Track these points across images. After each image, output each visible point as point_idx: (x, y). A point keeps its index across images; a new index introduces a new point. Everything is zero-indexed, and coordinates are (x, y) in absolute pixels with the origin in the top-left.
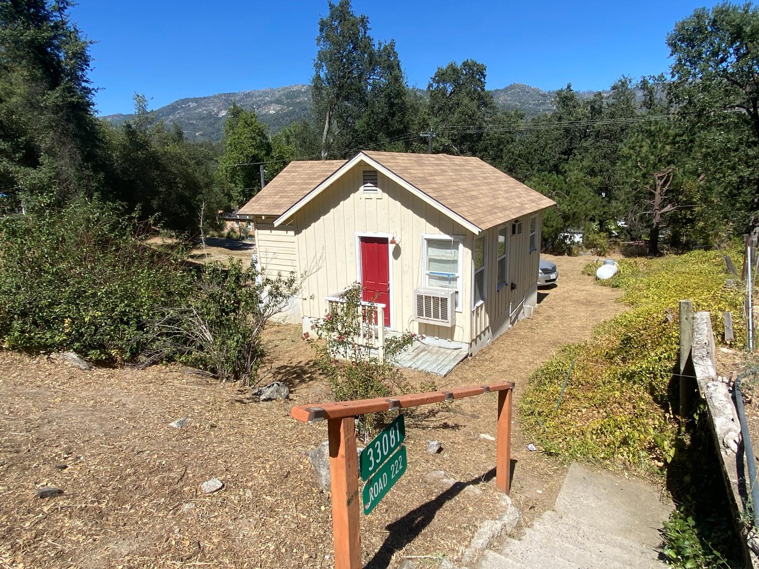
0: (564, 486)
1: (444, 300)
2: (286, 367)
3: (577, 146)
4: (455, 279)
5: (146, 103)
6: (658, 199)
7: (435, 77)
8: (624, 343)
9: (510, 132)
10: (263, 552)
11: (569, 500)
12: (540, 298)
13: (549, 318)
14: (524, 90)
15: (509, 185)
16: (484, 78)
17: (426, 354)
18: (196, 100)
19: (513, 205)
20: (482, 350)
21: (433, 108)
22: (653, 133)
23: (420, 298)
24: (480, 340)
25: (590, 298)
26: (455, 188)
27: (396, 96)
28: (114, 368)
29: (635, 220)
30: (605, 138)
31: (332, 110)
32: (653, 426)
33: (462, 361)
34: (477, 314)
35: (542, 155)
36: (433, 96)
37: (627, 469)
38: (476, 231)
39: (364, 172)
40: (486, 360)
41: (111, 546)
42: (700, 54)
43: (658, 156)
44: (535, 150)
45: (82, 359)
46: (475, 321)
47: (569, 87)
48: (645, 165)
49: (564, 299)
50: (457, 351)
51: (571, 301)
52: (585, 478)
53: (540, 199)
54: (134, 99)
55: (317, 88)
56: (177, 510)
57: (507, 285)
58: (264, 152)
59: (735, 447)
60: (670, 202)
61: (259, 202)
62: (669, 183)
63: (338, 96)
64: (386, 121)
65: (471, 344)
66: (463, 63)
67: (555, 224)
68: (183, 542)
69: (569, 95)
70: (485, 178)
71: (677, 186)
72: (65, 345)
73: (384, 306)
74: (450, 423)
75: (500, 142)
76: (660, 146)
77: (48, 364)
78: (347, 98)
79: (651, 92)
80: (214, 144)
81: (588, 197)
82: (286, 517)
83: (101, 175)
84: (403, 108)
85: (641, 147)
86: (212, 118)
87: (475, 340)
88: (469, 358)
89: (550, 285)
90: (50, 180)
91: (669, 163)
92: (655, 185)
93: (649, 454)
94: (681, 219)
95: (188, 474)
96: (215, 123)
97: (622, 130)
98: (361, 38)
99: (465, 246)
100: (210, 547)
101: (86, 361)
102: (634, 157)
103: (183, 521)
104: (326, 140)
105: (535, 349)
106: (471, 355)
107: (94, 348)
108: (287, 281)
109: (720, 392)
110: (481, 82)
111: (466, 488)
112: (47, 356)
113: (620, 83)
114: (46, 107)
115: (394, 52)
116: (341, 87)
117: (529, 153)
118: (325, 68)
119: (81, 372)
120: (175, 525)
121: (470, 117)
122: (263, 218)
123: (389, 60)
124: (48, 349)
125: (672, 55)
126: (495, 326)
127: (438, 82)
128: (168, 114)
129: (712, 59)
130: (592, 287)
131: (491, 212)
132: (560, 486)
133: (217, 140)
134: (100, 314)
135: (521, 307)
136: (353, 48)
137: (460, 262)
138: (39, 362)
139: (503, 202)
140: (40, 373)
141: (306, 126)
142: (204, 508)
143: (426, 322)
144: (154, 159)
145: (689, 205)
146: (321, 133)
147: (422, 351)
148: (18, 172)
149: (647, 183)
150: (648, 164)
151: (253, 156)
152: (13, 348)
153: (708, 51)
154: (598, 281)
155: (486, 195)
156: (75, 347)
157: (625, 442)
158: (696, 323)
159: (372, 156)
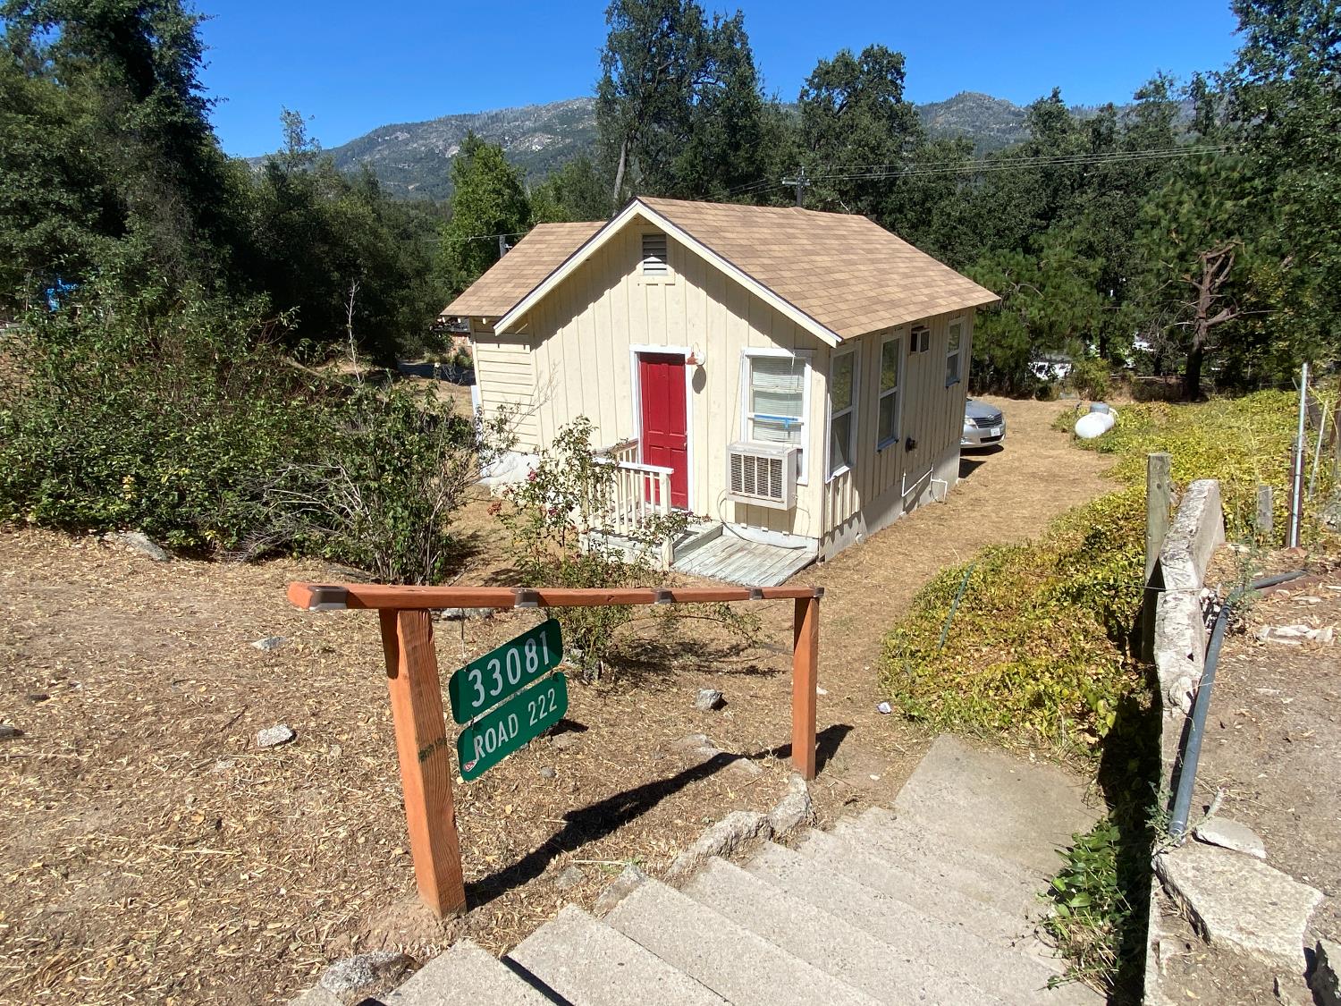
0: (919, 770)
1: (776, 464)
2: (510, 571)
3: (1066, 203)
4: (798, 428)
5: (302, 126)
6: (1205, 300)
7: (814, 77)
8: (1090, 544)
9: (946, 178)
10: (324, 842)
11: (922, 794)
12: (966, 469)
13: (977, 502)
14: (983, 104)
15: (915, 264)
16: (902, 78)
17: (745, 556)
18: (408, 128)
19: (913, 299)
20: (843, 553)
21: (808, 133)
22: (1202, 179)
23: (736, 459)
24: (842, 534)
25: (1056, 470)
26: (807, 266)
27: (743, 112)
28: (211, 561)
29: (1161, 337)
30: (1117, 188)
31: (631, 139)
32: (1095, 678)
33: (805, 568)
34: (836, 490)
35: (1000, 219)
36: (809, 111)
37: (1035, 747)
38: (832, 340)
39: (644, 236)
40: (848, 568)
41: (73, 817)
42: (1294, 27)
43: (1210, 220)
44: (990, 211)
45: (157, 543)
46: (830, 500)
47: (1055, 95)
48: (1185, 236)
49: (1011, 471)
50: (799, 552)
51: (1021, 474)
52: (957, 759)
53: (970, 291)
54: (282, 119)
55: (607, 103)
56: (204, 770)
57: (897, 441)
58: (516, 217)
59: (1186, 703)
60: (1226, 306)
61: (480, 294)
62: (1228, 269)
63: (641, 116)
64: (723, 159)
65: (822, 541)
66: (865, 52)
67: (1015, 344)
68: (193, 818)
69: (1054, 110)
70: (870, 251)
71: (1241, 274)
72: (127, 520)
73: (670, 471)
74: (761, 667)
75: (927, 196)
76: (1214, 201)
77: (100, 551)
78: (657, 118)
79: (1209, 103)
80: (438, 205)
81: (1078, 295)
82: (387, 789)
83: (227, 250)
84: (754, 137)
85: (1180, 203)
86: (433, 158)
87: (832, 535)
88: (819, 564)
89: (990, 446)
90: (145, 258)
91: (1229, 234)
92: (1201, 275)
93: (1078, 724)
94: (1246, 336)
95: (245, 717)
96: (440, 168)
97: (1149, 174)
98: (685, 10)
99: (814, 368)
100: (236, 829)
101: (162, 547)
102: (1164, 223)
103: (207, 786)
104: (619, 194)
105: (938, 552)
106: (823, 559)
107: (177, 527)
108: (493, 422)
109: (1181, 611)
110: (896, 86)
111: (734, 763)
112: (98, 538)
113: (1152, 87)
114: (132, 132)
115: (742, 34)
116: (646, 99)
117: (979, 215)
118: (620, 64)
119: (151, 564)
120: (190, 792)
121: (873, 150)
122: (484, 321)
123: (732, 49)
124: (100, 526)
125: (1240, 29)
126: (872, 510)
127: (818, 88)
128: (363, 153)
129: (1315, 36)
130: (1063, 452)
131: (866, 310)
132: (912, 769)
133: (444, 197)
134: (187, 471)
135: (927, 482)
136: (669, 27)
137: (806, 397)
138: (85, 547)
139: (895, 292)
140: (84, 563)
141: (585, 169)
142: (249, 770)
143: (745, 501)
144: (318, 224)
145: (1261, 309)
146: (612, 183)
147: (737, 551)
148: (92, 245)
149: (1187, 271)
150: (1190, 235)
151: (497, 224)
152: (43, 522)
153: (1309, 21)
154: (1077, 441)
155: (865, 281)
156: (144, 525)
157: (1037, 702)
158: (1187, 499)
159: (656, 207)
